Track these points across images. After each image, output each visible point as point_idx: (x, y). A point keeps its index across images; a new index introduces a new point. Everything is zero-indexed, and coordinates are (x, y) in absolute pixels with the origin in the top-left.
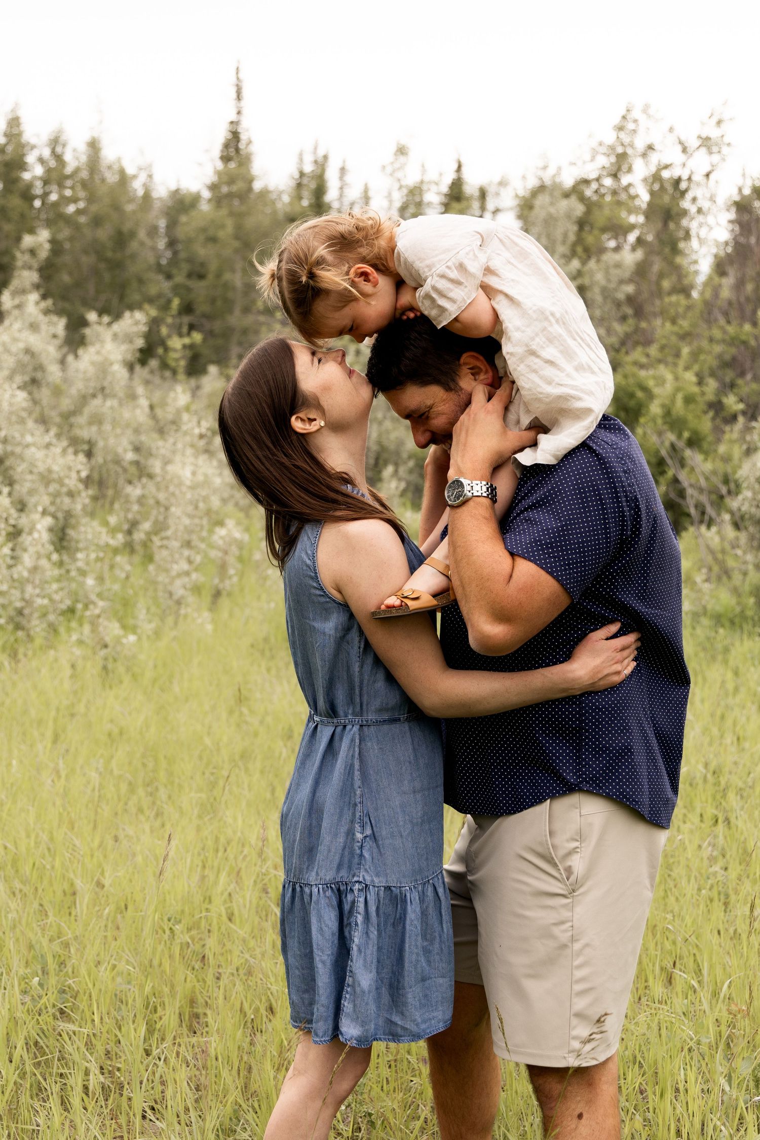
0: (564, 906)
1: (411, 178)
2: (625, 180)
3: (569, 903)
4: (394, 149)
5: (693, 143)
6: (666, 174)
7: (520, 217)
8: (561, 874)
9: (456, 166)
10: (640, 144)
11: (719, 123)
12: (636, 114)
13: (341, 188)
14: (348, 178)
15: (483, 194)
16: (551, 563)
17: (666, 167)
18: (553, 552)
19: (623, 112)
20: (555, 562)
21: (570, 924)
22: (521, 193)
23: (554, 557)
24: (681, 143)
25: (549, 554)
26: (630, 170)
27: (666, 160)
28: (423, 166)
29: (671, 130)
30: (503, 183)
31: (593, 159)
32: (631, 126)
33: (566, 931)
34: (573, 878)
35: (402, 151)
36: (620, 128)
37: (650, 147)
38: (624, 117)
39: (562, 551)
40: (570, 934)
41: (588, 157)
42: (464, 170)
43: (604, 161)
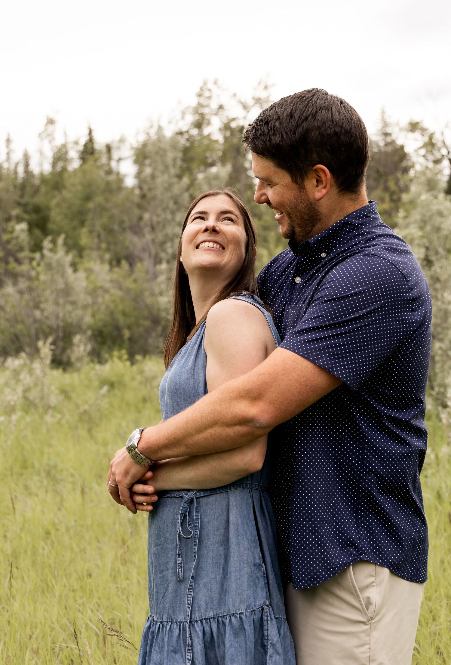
0: (363, 632)
1: (59, 141)
2: (206, 131)
3: (368, 629)
4: (45, 121)
5: (250, 102)
6: (233, 125)
7: (136, 162)
8: (361, 604)
9: (88, 132)
10: (214, 105)
11: (266, 87)
12: (210, 85)
13: (8, 153)
14: (13, 146)
15: (109, 148)
16: (346, 373)
17: (233, 119)
18: (348, 365)
19: (201, 84)
20: (349, 372)
21: (368, 646)
22: (135, 145)
23: (349, 369)
24: (242, 103)
25: (344, 366)
26: (209, 123)
27: (232, 115)
28: (65, 133)
29: (235, 95)
30: (122, 140)
31: (183, 118)
32: (207, 94)
33: (365, 652)
34: (371, 608)
35: (51, 122)
36: (200, 95)
37: (221, 107)
38: (201, 89)
39: (355, 363)
40: (368, 655)
41: (179, 116)
42: (94, 134)
43: (190, 118)
